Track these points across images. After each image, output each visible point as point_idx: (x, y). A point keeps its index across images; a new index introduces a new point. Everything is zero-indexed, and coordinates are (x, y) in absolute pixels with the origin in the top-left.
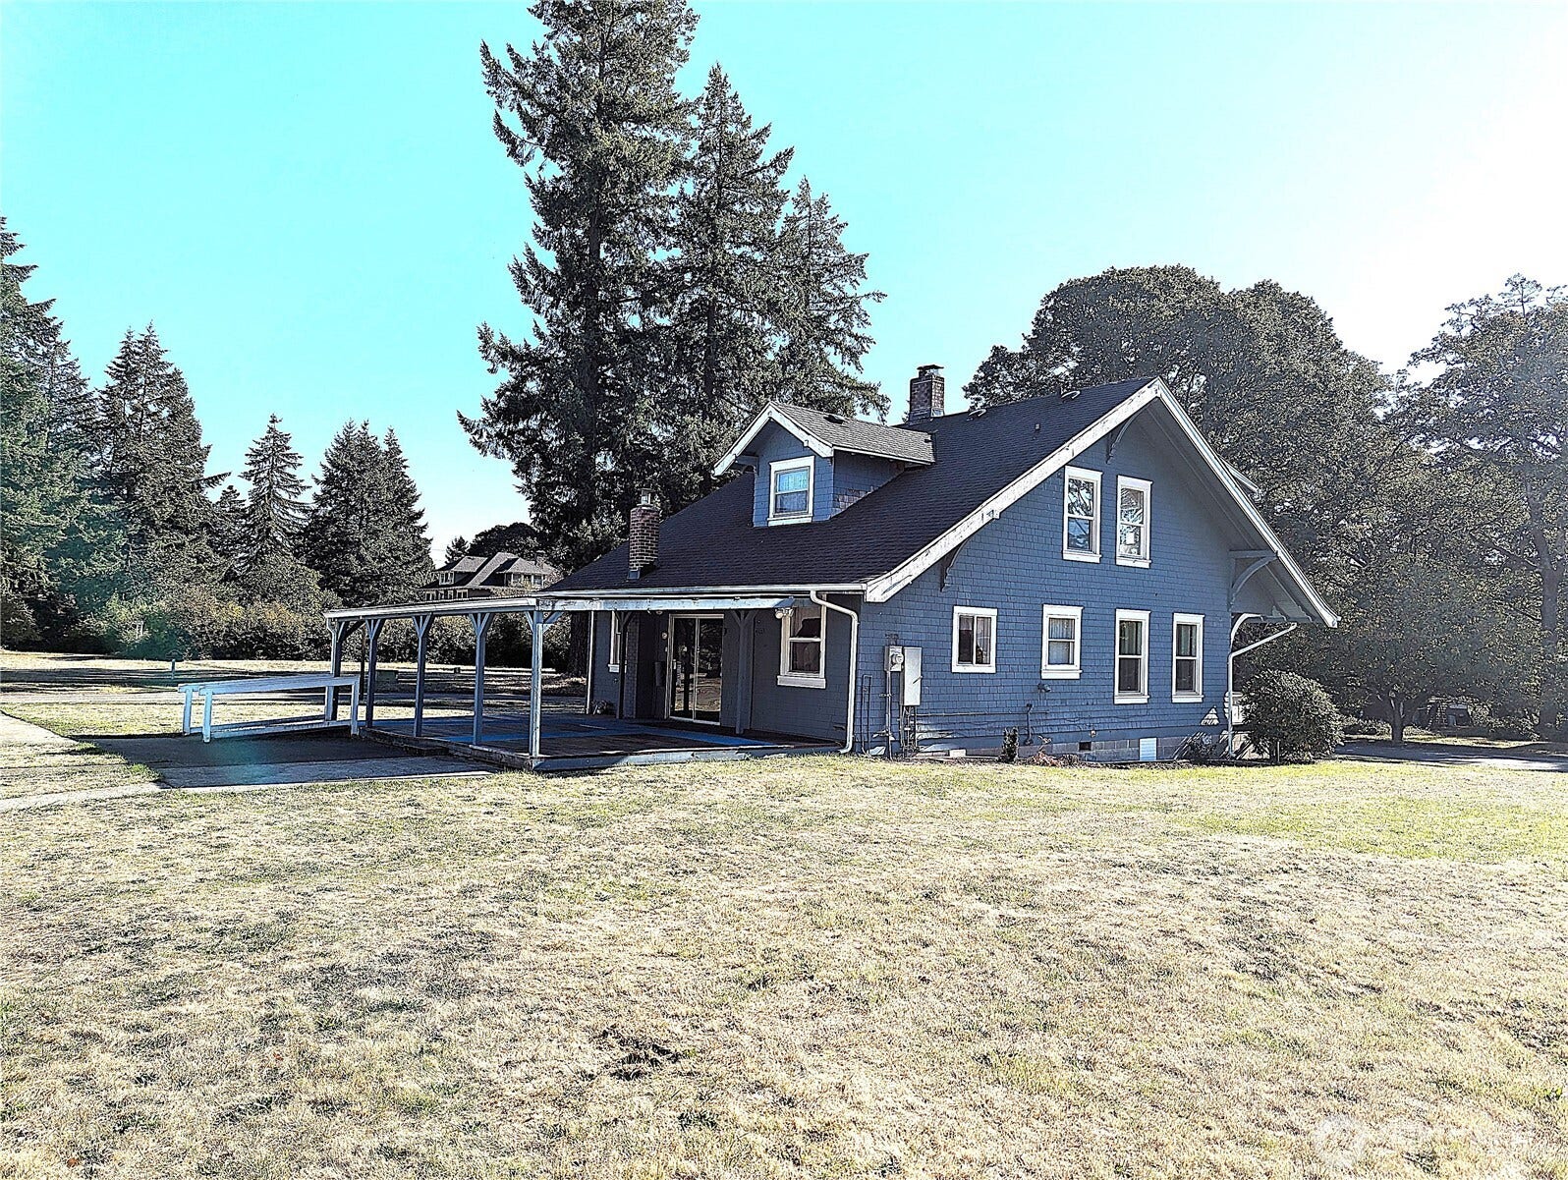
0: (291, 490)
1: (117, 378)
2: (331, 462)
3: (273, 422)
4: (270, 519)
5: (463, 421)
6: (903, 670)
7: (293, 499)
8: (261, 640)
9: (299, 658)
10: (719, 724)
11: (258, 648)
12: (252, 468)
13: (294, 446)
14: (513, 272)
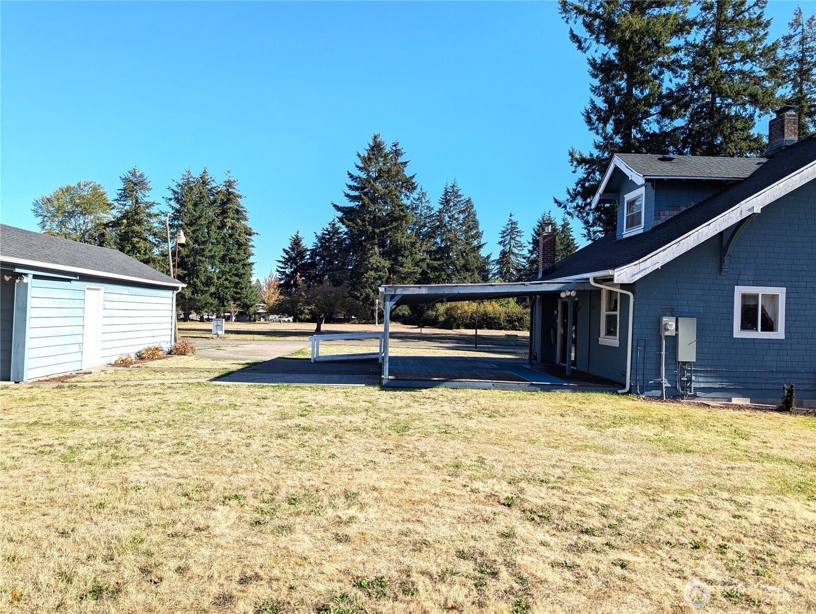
0: (519, 248)
1: (442, 204)
2: (535, 233)
3: (511, 216)
4: (509, 263)
5: (556, 201)
6: (677, 335)
7: (520, 253)
8: (486, 320)
9: (501, 329)
10: (575, 368)
11: (484, 324)
12: (502, 239)
13: (520, 227)
14: (583, 115)
